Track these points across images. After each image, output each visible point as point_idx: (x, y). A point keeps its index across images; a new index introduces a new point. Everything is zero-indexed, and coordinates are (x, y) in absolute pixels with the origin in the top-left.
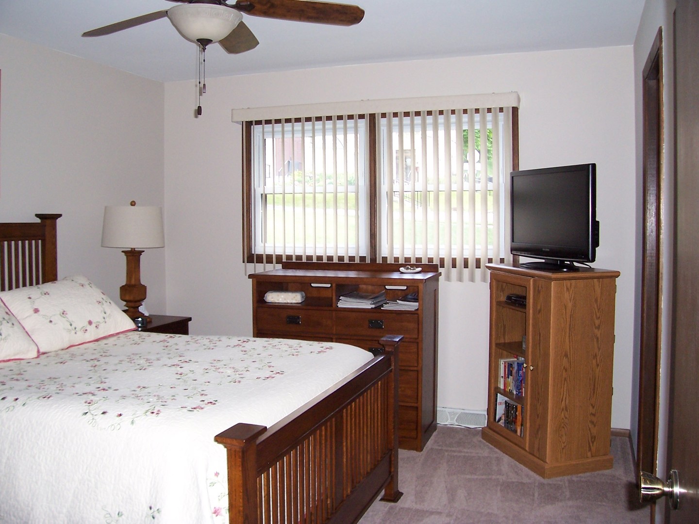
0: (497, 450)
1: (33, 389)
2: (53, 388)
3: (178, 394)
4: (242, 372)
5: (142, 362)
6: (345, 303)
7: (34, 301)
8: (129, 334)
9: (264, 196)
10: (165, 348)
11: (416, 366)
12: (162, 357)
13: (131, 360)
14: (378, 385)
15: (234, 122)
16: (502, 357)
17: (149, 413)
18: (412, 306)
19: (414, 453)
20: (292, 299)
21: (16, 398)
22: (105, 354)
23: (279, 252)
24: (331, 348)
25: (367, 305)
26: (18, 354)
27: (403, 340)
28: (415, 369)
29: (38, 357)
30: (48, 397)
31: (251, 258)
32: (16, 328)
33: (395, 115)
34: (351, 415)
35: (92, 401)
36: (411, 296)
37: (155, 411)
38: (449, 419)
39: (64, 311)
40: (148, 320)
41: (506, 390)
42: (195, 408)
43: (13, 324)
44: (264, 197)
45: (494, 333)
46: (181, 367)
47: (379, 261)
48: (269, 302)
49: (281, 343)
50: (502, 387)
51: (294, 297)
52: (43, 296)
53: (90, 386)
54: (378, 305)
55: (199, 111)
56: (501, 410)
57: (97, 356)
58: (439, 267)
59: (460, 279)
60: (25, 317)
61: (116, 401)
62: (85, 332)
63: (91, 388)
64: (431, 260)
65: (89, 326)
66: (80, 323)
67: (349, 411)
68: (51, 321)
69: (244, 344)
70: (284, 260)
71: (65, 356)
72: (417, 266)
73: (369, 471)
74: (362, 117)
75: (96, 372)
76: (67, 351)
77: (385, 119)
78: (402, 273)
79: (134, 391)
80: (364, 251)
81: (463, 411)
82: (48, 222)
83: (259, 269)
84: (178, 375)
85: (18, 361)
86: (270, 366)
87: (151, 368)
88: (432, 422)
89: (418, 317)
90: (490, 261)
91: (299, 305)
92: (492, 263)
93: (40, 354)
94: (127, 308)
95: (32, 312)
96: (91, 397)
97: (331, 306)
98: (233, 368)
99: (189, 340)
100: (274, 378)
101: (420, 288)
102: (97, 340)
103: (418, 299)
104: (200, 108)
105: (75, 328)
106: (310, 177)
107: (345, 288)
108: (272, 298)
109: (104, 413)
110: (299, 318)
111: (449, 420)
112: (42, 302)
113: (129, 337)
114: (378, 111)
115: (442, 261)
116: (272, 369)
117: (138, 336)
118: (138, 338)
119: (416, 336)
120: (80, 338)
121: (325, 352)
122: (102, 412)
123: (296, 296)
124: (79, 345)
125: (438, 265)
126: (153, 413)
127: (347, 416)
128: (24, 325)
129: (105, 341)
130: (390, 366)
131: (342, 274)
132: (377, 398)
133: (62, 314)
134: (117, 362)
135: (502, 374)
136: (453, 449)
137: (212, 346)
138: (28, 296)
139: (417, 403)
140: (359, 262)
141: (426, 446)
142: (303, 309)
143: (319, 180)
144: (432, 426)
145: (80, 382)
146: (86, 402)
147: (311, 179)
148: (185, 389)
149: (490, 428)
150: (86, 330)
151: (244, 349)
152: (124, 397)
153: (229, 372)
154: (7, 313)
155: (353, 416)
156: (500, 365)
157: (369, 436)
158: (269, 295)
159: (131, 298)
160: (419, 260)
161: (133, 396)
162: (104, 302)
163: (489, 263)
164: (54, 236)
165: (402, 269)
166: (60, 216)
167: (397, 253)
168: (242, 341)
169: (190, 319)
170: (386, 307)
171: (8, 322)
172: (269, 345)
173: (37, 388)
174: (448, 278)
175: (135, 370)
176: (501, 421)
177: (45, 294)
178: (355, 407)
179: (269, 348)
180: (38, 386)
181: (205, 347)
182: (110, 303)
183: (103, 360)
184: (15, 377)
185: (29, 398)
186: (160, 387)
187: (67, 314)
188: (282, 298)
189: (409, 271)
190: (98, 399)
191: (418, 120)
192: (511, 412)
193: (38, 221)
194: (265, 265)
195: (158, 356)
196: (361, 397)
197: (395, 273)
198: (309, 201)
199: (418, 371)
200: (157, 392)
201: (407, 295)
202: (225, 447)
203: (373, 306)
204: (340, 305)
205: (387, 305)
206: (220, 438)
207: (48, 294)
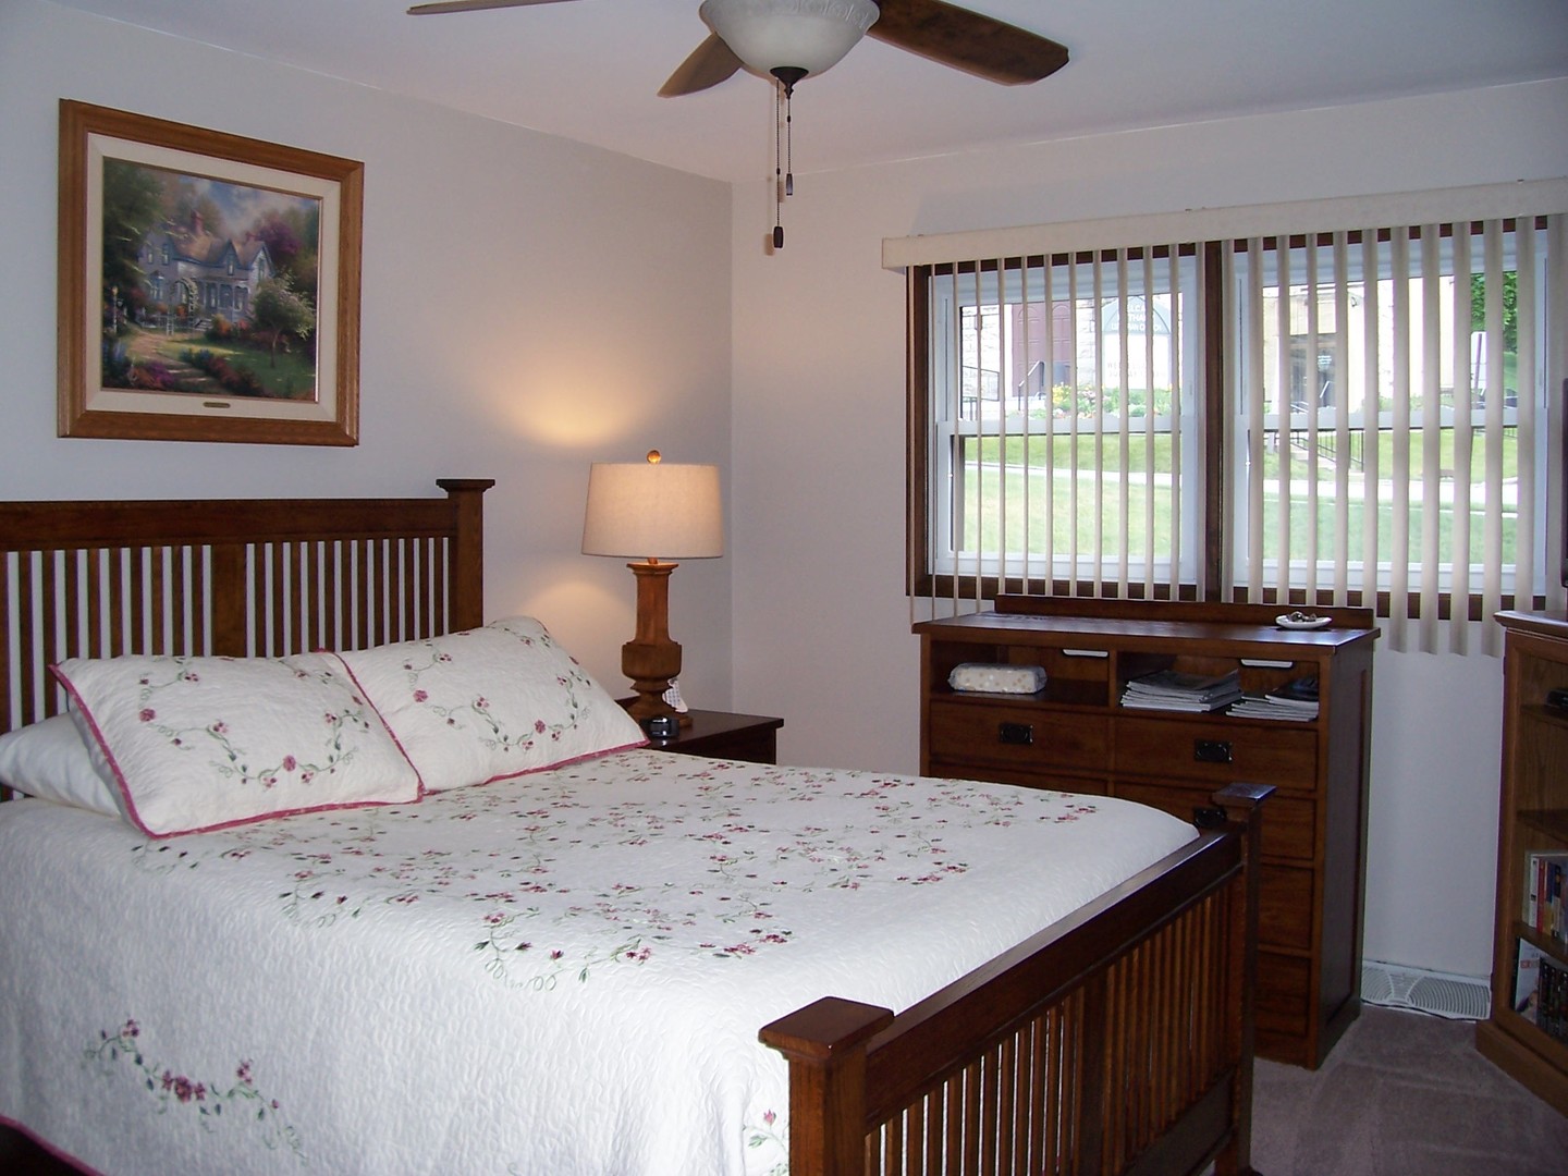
0: (1514, 1083)
1: (383, 878)
2: (427, 876)
3: (702, 911)
4: (866, 862)
5: (641, 824)
6: (1141, 698)
7: (416, 675)
8: (629, 754)
9: (957, 440)
10: (703, 792)
11: (1307, 859)
12: (689, 815)
13: (616, 820)
14: (1203, 908)
15: (890, 269)
16: (1533, 845)
17: (622, 955)
18: (1302, 710)
19: (1296, 1072)
20: (1015, 684)
21: (342, 896)
22: (565, 802)
23: (990, 571)
24: (1092, 810)
25: (1190, 703)
26: (375, 791)
27: (1277, 793)
28: (1308, 864)
29: (419, 800)
30: (408, 899)
31: (925, 583)
32: (376, 733)
33: (1270, 243)
34: (1129, 979)
35: (501, 915)
36: (1302, 684)
37: (639, 952)
38: (1393, 991)
39: (482, 699)
40: (682, 722)
41: (1544, 930)
42: (733, 950)
43: (366, 725)
44: (958, 444)
45: (1512, 785)
46: (726, 843)
47: (1227, 597)
48: (961, 688)
49: (973, 793)
50: (1532, 922)
51: (1019, 680)
52: (437, 664)
53: (509, 878)
54: (1219, 704)
55: (778, 238)
56: (1527, 981)
57: (544, 805)
58: (1375, 614)
59: (1429, 646)
60: (397, 708)
61: (554, 921)
62: (527, 748)
63: (510, 885)
64: (1354, 597)
65: (536, 733)
66: (516, 728)
67: (1124, 971)
68: (451, 721)
69: (886, 791)
70: (1002, 591)
71: (477, 799)
72: (1321, 613)
73: (1173, 1118)
74: (1187, 250)
75: (533, 842)
76: (483, 789)
77: (1246, 253)
78: (1283, 628)
79: (605, 895)
80: (1190, 572)
81: (1429, 974)
82: (465, 497)
83: (943, 609)
84: (716, 861)
85: (373, 808)
86: (935, 850)
87: (656, 841)
88: (1350, 995)
89: (1317, 737)
90: (1508, 603)
91: (1031, 699)
92: (1513, 609)
93: (423, 793)
94: (637, 694)
95: (411, 698)
96: (503, 906)
97: (1105, 703)
98: (849, 850)
99: (761, 777)
100: (940, 881)
101: (1323, 665)
102: (555, 767)
103: (1317, 694)
104: (779, 232)
105: (506, 739)
106: (1091, 399)
107: (1139, 663)
108: (968, 680)
109: (523, 947)
110: (1027, 729)
111: (1393, 994)
112: (434, 679)
113: (626, 763)
114: (1226, 233)
115: (1383, 600)
116: (938, 857)
117: (649, 760)
118: (646, 765)
119: (1312, 786)
120: (515, 760)
121: (1076, 818)
122: (517, 946)
123: (1024, 676)
124: (515, 776)
125: (1372, 610)
126: (632, 955)
127: (1117, 984)
128: (392, 728)
129: (572, 770)
130: (1238, 859)
131: (1136, 629)
132: (1202, 940)
133: (476, 706)
134: (586, 821)
135: (1533, 888)
136: (1399, 1070)
137: (808, 793)
138: (406, 664)
139: (1309, 949)
140: (1178, 600)
141: (1330, 1057)
142: (1036, 709)
143: (1110, 405)
144: (1346, 1007)
145: (490, 867)
146: (487, 918)
147: (1092, 404)
148: (723, 899)
149: (1500, 1027)
150: (531, 743)
151: (883, 802)
152: (575, 911)
153: (837, 859)
154: (356, 699)
155: (1135, 982)
156: (1530, 868)
157: (1176, 1032)
158: (960, 674)
159: (646, 672)
160: (1325, 596)
161: (598, 909)
162: (574, 681)
163: (1503, 609)
164: (478, 529)
165: (1282, 620)
166: (491, 483)
167: (1271, 579)
168: (882, 783)
169: (780, 723)
170: (1238, 711)
171: (355, 720)
172: (943, 796)
173: (392, 875)
174: (1398, 644)
175: (621, 843)
176: (1530, 1009)
177: (442, 659)
178: (1141, 961)
179: (943, 803)
180: (397, 870)
181: (793, 794)
182: (588, 682)
183: (557, 815)
184: (356, 845)
185: (368, 899)
186: (667, 888)
187: (487, 705)
188: (990, 681)
189: (1299, 623)
190: (517, 911)
191: (1325, 255)
192: (1555, 990)
193: (443, 494)
194: (955, 602)
195: (680, 812)
196: (1158, 937)
197: (1265, 628)
198: (1087, 454)
199: (1312, 870)
200: (656, 901)
201: (1292, 681)
202: (786, 1056)
203: (1207, 707)
204: (1128, 702)
205: (1242, 706)
206: (773, 1034)
207: (449, 660)
